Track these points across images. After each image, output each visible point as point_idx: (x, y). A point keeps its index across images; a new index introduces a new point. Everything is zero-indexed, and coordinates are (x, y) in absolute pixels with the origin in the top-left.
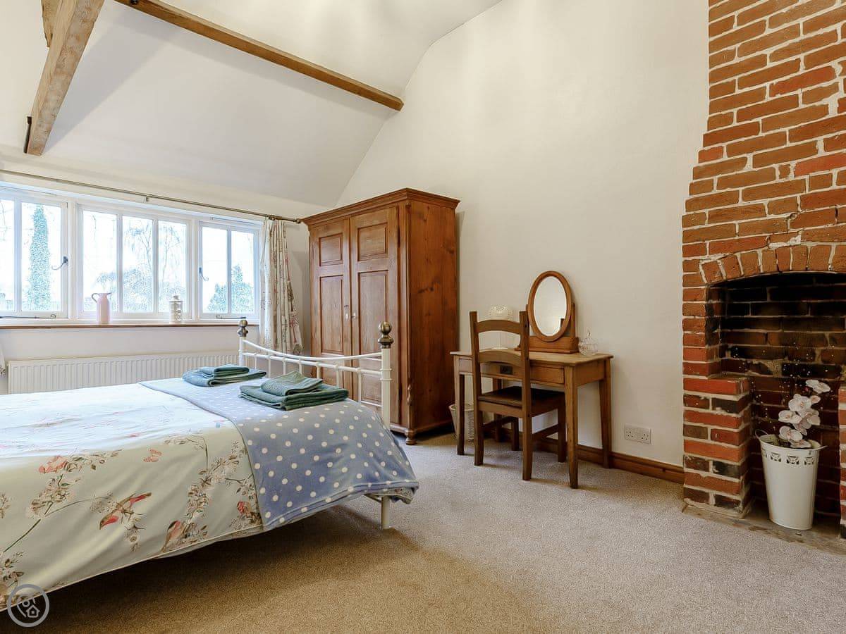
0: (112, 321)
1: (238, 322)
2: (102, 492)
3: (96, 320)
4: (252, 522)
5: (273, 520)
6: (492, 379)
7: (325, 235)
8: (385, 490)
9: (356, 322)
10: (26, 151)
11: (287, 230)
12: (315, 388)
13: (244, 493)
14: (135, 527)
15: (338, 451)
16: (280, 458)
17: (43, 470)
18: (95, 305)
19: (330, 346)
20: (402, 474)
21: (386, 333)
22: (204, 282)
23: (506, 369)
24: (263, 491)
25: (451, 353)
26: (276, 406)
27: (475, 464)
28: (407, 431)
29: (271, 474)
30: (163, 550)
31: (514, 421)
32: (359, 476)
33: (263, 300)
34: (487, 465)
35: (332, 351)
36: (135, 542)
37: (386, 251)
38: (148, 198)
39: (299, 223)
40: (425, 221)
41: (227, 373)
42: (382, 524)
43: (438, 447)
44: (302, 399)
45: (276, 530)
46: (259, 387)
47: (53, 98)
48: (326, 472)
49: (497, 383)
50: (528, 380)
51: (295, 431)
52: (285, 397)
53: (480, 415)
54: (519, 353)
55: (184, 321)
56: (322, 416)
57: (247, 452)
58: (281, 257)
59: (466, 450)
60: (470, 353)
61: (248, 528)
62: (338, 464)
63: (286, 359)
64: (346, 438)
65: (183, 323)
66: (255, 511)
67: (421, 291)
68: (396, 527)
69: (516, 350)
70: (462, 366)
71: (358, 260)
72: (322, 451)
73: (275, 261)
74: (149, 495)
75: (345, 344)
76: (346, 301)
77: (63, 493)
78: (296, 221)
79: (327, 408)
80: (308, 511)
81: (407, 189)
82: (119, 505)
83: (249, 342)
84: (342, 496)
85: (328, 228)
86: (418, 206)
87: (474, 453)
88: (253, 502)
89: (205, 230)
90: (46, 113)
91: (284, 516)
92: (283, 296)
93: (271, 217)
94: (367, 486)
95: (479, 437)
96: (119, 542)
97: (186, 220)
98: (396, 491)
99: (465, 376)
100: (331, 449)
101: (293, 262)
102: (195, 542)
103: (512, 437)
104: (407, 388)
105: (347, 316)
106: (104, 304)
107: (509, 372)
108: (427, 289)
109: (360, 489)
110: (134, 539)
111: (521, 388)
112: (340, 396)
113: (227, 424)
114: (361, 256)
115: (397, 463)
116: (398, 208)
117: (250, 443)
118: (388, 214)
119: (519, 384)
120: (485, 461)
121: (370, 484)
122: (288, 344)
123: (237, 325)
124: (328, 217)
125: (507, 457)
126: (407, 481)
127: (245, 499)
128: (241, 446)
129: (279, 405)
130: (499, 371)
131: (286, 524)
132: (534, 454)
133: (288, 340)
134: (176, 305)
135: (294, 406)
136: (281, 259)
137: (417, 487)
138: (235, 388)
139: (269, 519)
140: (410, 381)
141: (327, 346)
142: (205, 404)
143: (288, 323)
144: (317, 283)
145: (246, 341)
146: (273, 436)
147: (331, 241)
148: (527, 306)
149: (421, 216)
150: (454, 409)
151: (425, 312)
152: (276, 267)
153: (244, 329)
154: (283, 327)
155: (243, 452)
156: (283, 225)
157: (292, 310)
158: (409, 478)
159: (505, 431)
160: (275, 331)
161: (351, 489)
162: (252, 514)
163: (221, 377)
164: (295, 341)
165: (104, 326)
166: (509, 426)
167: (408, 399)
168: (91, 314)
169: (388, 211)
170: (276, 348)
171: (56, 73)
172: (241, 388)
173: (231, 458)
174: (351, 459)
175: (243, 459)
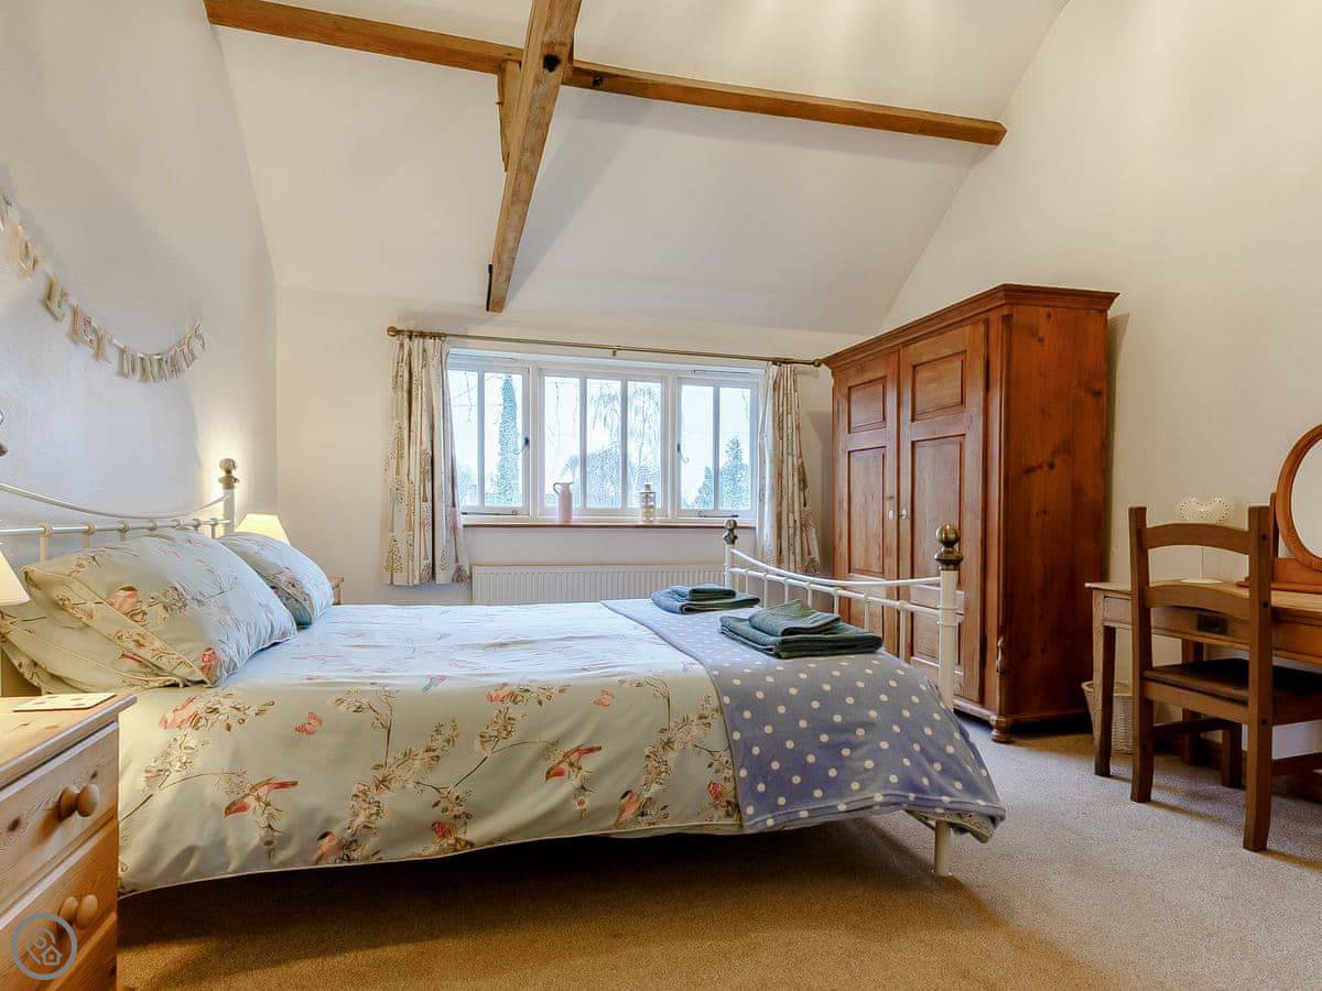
0: (576, 519)
1: (724, 522)
2: (549, 735)
3: (556, 519)
4: (728, 815)
5: (758, 820)
6: (1180, 641)
7: (859, 382)
8: (939, 811)
9: (905, 524)
10: (488, 309)
11: (799, 378)
12: (827, 628)
13: (717, 771)
14: (582, 787)
15: (860, 732)
16: (768, 729)
17: (491, 698)
18: (557, 497)
19: (862, 562)
20: (972, 788)
21: (948, 543)
22: (683, 465)
23: (1212, 622)
24: (743, 773)
25: (1087, 585)
26: (767, 651)
27: (1132, 798)
28: (994, 718)
29: (756, 751)
30: (617, 825)
31: (1233, 729)
32: (894, 779)
33: (762, 490)
34: (1158, 804)
35: (866, 572)
36: (584, 807)
37: (963, 402)
38: (615, 351)
39: (819, 365)
40: (1041, 340)
41: (707, 596)
42: (935, 867)
43: (1054, 755)
44: (807, 644)
45: (761, 834)
46: (745, 620)
47: (511, 236)
48: (840, 762)
49: (1193, 650)
50: (1265, 648)
51: (793, 691)
52: (780, 638)
53: (1146, 706)
54: (1245, 593)
55: (657, 520)
56: (836, 673)
57: (722, 713)
58: (790, 421)
59: (1113, 769)
60: (1128, 587)
61: (722, 824)
62: (859, 753)
63: (790, 580)
64: (873, 714)
65: (656, 524)
66: (732, 800)
67: (1029, 470)
68: (961, 876)
69: (1240, 585)
70: (1111, 608)
71: (913, 420)
72: (832, 729)
73: (781, 429)
74: (600, 748)
75: (887, 561)
76: (891, 490)
77: (509, 728)
78: (813, 363)
79: (845, 663)
80: (809, 817)
81: (1004, 285)
82: (566, 756)
83: (739, 553)
84: (863, 805)
85: (863, 370)
86: (1025, 314)
87: (1130, 777)
88: (729, 786)
89: (685, 388)
90: (505, 257)
91: (772, 817)
92: (792, 482)
93: (775, 362)
94: (907, 797)
95: (1143, 748)
96: (565, 802)
97: (661, 377)
98: (959, 815)
99: (1117, 630)
100: (848, 728)
101: (809, 431)
102: (654, 824)
103: (1225, 757)
104: (996, 643)
105: (891, 515)
106: (566, 497)
107: (1217, 629)
108: (1040, 466)
109: (893, 800)
110: (581, 803)
111: (1245, 663)
112: (869, 645)
113: (698, 668)
114: (918, 410)
115: (963, 769)
116: (987, 322)
117: (727, 700)
118: (968, 336)
119: (1244, 655)
120: (1155, 795)
121: (912, 796)
122: (798, 558)
123: (723, 527)
124: (864, 352)
125: (1209, 798)
126: (981, 803)
127: (718, 778)
128: (715, 703)
129: (771, 650)
130: (1195, 624)
131: (777, 829)
132: (1277, 803)
133: (798, 550)
134: (647, 496)
135: (795, 654)
136: (790, 424)
137: (1002, 818)
138: (713, 619)
139: (751, 817)
140: (1001, 631)
141: (858, 562)
142: (673, 637)
143: (798, 524)
144: (843, 460)
145: (735, 551)
146: (760, 695)
147: (868, 390)
148: (1274, 498)
149: (1031, 331)
150: (1093, 690)
151: (1035, 507)
152: (782, 439)
153: (732, 533)
154: (791, 531)
155: (717, 711)
156: (795, 373)
157: (805, 505)
158: (984, 799)
159: (1208, 744)
160: (779, 536)
161: (879, 798)
162: (729, 803)
163: (699, 601)
164: (809, 554)
165: (566, 526)
166: (1218, 736)
167: (998, 663)
168: (552, 510)
169: (967, 330)
170: (779, 562)
171: (512, 203)
172: (721, 619)
173: (701, 718)
174: (881, 750)
175: (717, 722)
